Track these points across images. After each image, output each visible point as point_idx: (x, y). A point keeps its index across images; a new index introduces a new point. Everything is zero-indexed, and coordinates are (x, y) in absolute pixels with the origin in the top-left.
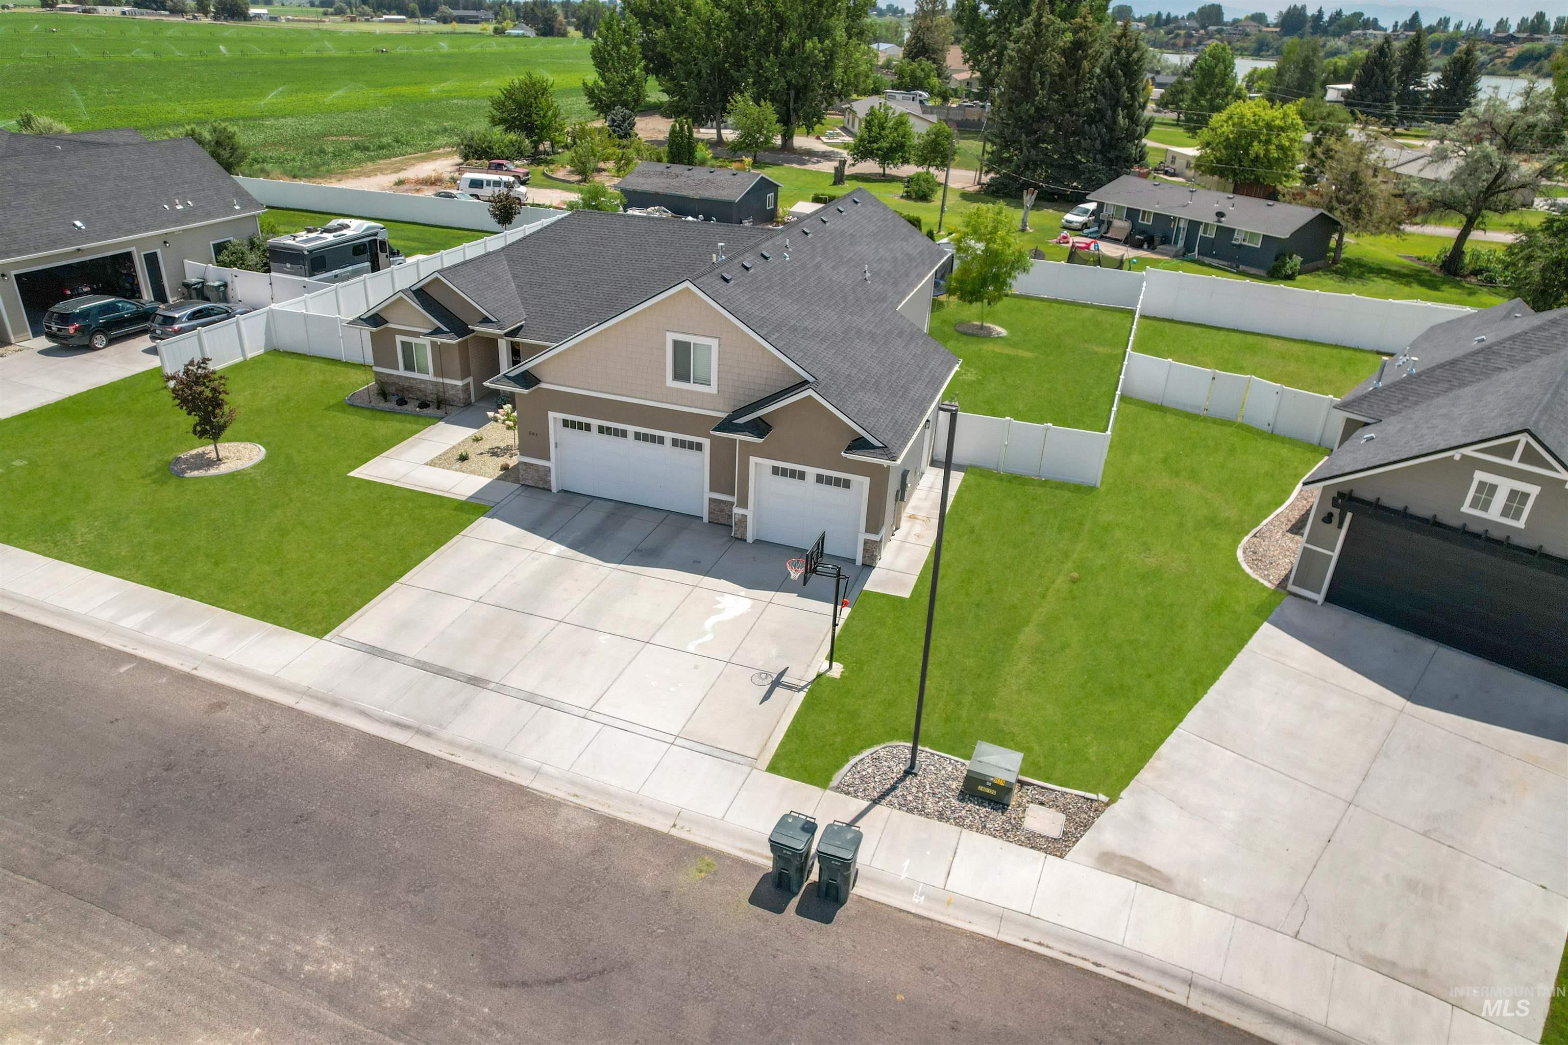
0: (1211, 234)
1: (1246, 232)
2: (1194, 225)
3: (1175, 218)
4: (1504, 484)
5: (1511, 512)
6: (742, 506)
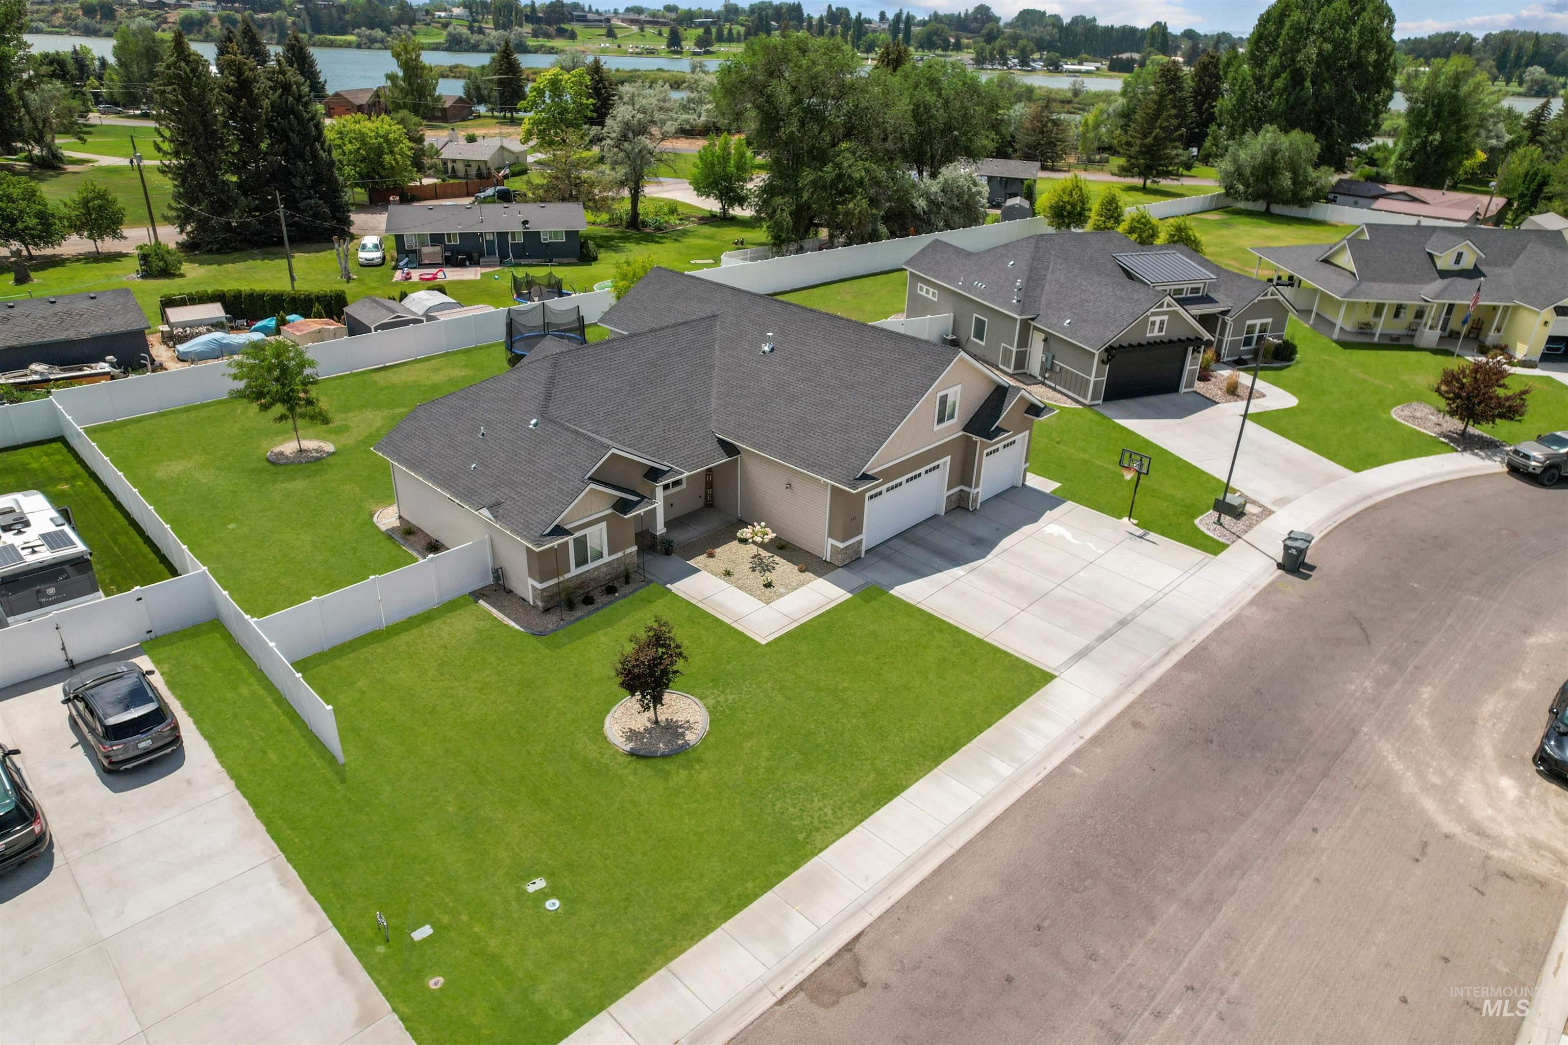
0: (520, 240)
1: (550, 232)
2: (502, 236)
3: (481, 233)
4: (1158, 319)
5: (1161, 330)
6: (977, 486)
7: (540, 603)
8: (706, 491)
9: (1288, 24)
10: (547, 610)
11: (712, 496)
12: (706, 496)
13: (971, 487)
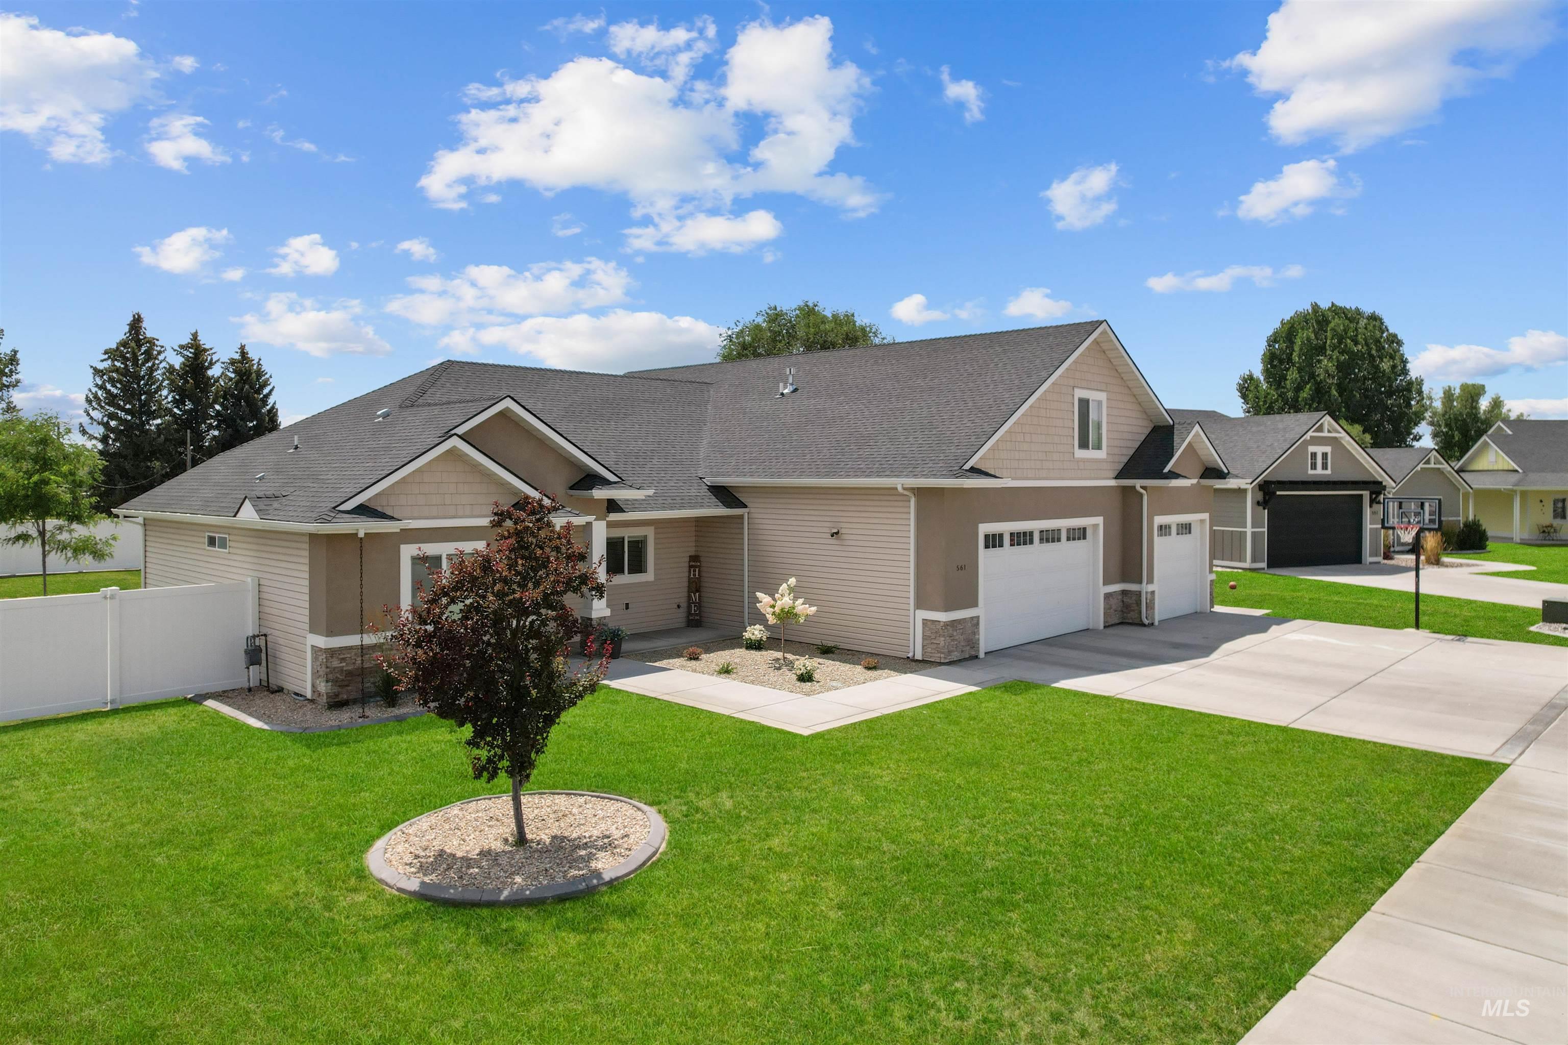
4: (1319, 450)
5: (1325, 467)
6: (1150, 580)
7: (323, 687)
8: (689, 597)
9: (1298, 342)
10: (336, 704)
11: (699, 605)
12: (689, 607)
13: (1140, 582)
